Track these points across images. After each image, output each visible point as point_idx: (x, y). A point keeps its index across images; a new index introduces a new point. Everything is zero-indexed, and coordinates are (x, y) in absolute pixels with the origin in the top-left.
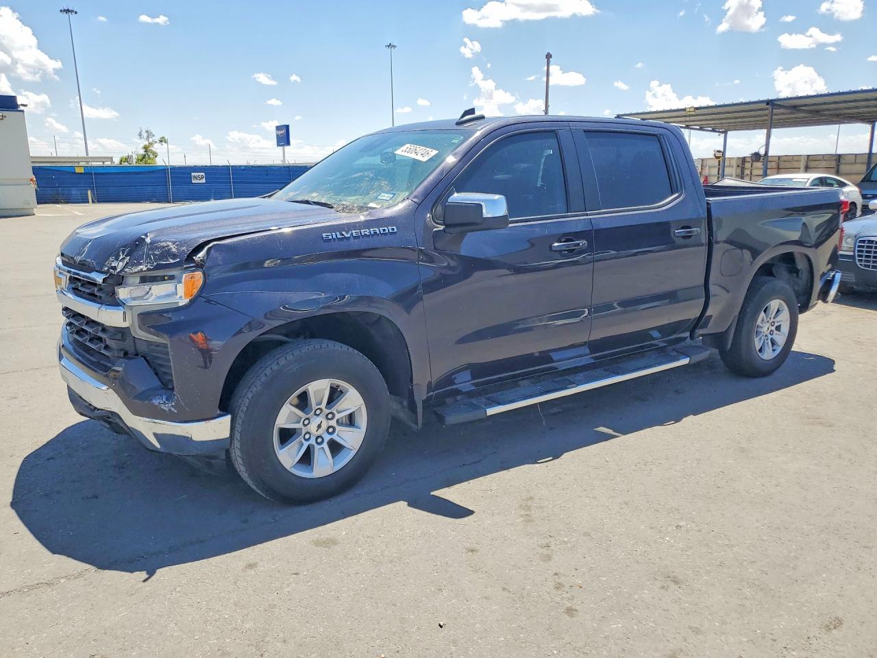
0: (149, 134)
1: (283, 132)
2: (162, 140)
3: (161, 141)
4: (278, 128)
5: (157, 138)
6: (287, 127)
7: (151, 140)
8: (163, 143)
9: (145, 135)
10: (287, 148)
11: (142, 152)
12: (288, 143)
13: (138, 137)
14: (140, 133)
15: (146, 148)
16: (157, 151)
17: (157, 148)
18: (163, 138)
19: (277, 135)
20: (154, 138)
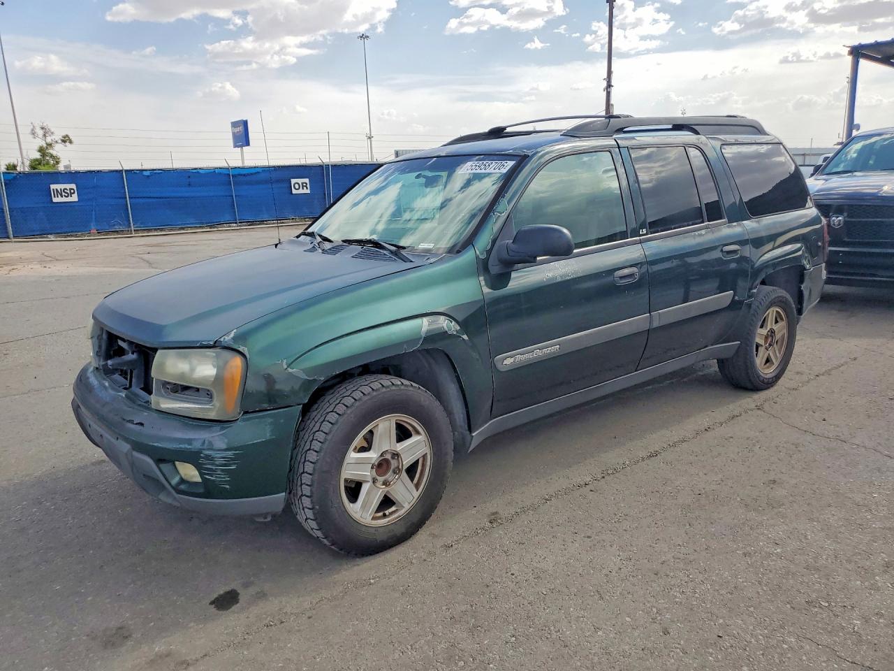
0: (46, 132)
1: (241, 129)
2: (66, 140)
3: (64, 141)
4: (234, 124)
5: (58, 137)
6: (245, 123)
7: (49, 140)
8: (67, 144)
9: (40, 133)
10: (245, 148)
11: (37, 155)
12: (248, 144)
13: (32, 136)
14: (33, 130)
15: (41, 150)
16: (59, 155)
17: (58, 150)
18: (67, 136)
19: (234, 134)
20: (53, 137)
